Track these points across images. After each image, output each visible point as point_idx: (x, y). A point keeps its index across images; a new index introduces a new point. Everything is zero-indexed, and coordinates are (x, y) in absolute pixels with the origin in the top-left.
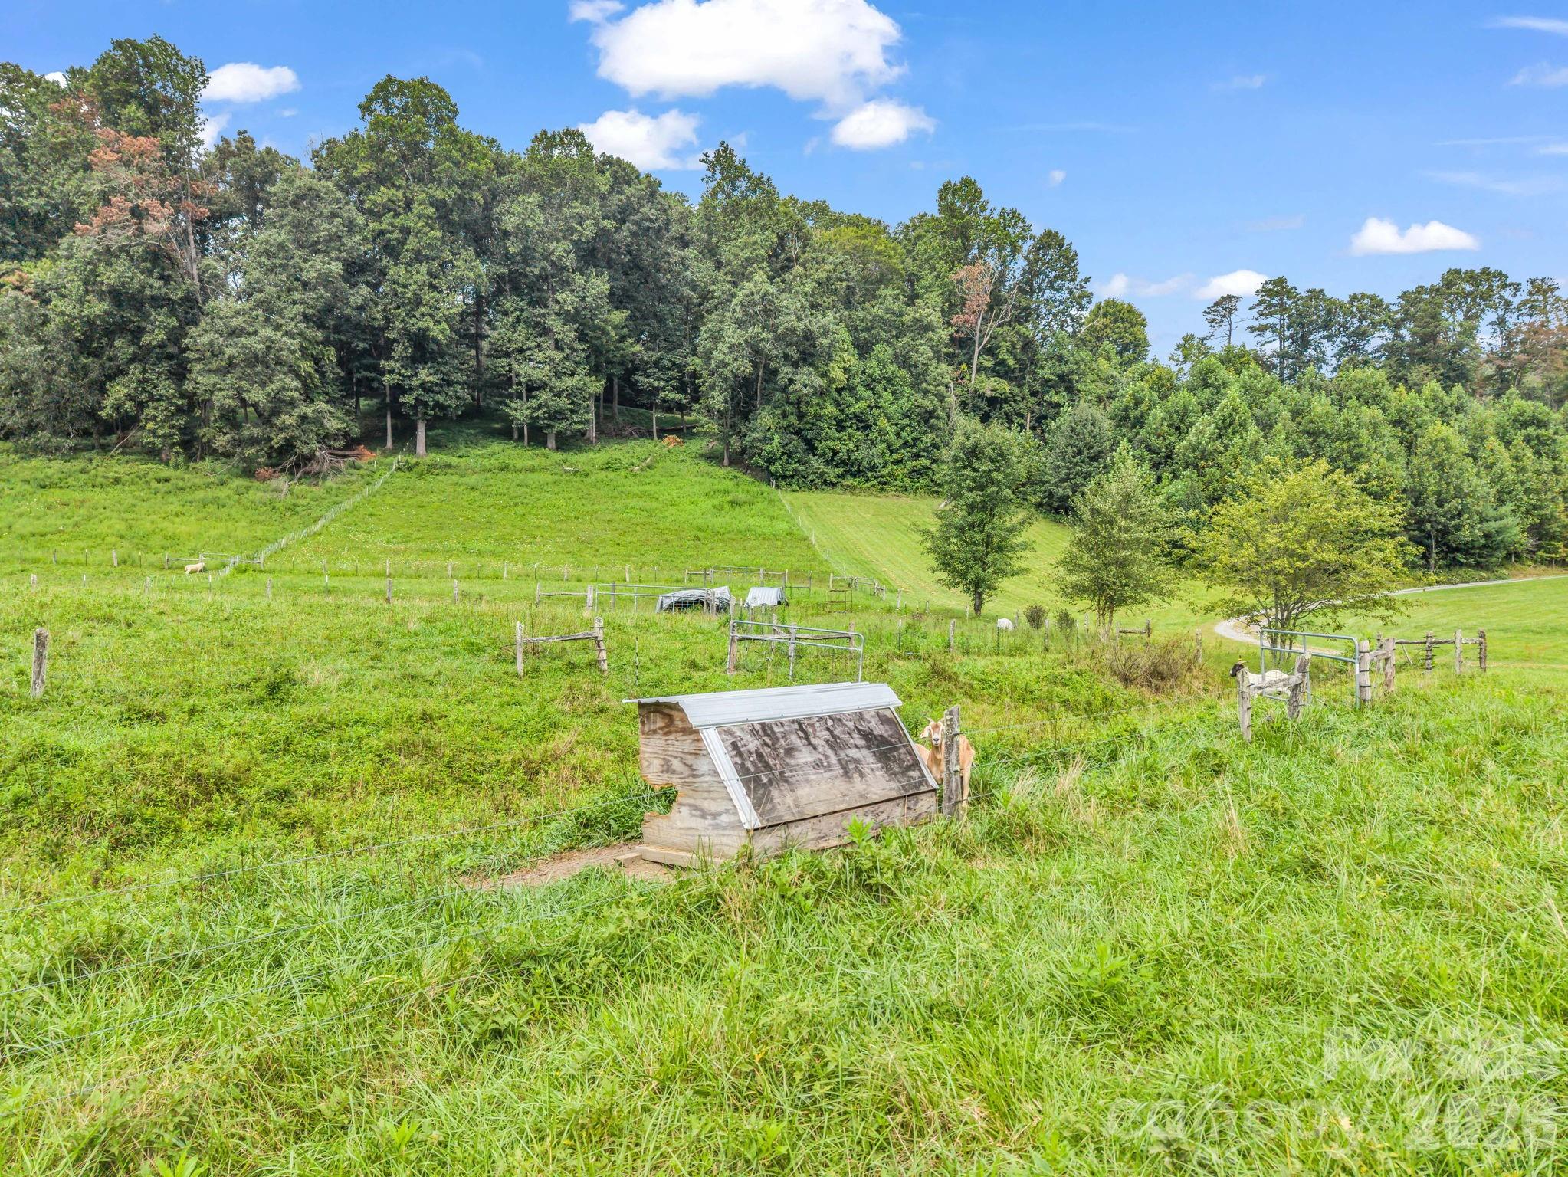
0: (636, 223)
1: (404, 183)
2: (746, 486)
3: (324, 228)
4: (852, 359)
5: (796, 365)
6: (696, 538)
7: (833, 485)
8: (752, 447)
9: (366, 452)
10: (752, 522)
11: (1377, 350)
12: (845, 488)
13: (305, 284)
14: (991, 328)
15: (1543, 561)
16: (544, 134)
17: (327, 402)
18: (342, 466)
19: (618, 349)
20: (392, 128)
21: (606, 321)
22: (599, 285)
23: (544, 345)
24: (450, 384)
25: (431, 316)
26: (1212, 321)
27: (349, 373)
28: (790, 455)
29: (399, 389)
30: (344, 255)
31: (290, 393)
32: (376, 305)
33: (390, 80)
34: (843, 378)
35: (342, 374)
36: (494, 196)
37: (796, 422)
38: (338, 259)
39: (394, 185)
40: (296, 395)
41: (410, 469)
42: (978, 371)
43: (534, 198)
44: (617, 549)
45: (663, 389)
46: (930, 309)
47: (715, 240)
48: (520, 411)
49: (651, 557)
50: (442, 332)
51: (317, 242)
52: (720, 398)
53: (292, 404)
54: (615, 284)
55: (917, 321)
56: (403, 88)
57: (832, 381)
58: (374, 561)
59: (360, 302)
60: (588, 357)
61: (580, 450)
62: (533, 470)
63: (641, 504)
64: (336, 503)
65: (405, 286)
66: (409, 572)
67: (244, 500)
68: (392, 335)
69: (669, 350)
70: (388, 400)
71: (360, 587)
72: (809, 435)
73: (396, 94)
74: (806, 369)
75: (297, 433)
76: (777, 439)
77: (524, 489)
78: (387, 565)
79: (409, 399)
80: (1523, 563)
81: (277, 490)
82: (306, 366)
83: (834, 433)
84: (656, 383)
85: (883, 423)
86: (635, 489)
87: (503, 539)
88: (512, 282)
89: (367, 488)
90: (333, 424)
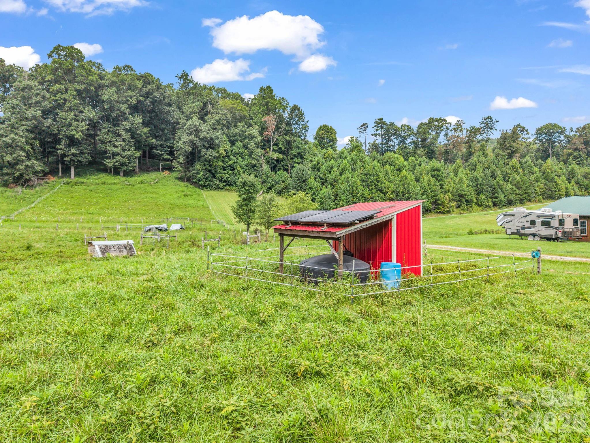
0: (152, 98)
1: (64, 82)
2: (191, 189)
3: (34, 100)
4: (228, 147)
5: (207, 149)
6: (170, 207)
7: (222, 189)
8: (193, 176)
9: (52, 177)
10: (190, 202)
11: (410, 143)
12: (226, 190)
13: (27, 119)
14: (276, 136)
15: (437, 212)
16: (117, 67)
17: (36, 160)
18: (42, 182)
19: (146, 141)
20: (60, 64)
21: (141, 132)
22: (138, 119)
23: (119, 140)
24: (83, 153)
25: (75, 130)
26: (360, 132)
27: (44, 149)
28: (206, 179)
29: (64, 155)
30: (42, 108)
31: (22, 158)
32: (54, 126)
33: (59, 46)
34: (225, 153)
35: (42, 150)
36: (99, 87)
37: (209, 167)
38: (39, 110)
39: (61, 84)
40: (24, 158)
41: (68, 184)
42: (272, 151)
43: (113, 89)
44: (141, 212)
45: (163, 155)
46: (255, 131)
47: (181, 104)
48: (109, 163)
49: (152, 214)
50: (80, 136)
51: (32, 104)
52: (182, 159)
53: (22, 161)
54: (145, 119)
55: (250, 134)
56: (64, 49)
57: (220, 154)
58: (54, 217)
59: (48, 125)
60: (135, 144)
61: (132, 176)
62: (114, 184)
63: (152, 196)
64: (40, 196)
65: (65, 119)
66: (67, 221)
67: (4, 195)
68: (61, 137)
69: (165, 141)
70: (60, 159)
71: (49, 226)
72: (213, 172)
73: (61, 50)
74: (211, 150)
75: (24, 171)
76: (202, 173)
77: (110, 191)
78: (59, 218)
79: (68, 159)
80: (431, 213)
81: (17, 192)
82: (28, 148)
83: (222, 171)
84: (160, 153)
85: (239, 168)
86: (151, 190)
87: (101, 209)
88: (106, 118)
89: (52, 191)
90: (38, 168)
